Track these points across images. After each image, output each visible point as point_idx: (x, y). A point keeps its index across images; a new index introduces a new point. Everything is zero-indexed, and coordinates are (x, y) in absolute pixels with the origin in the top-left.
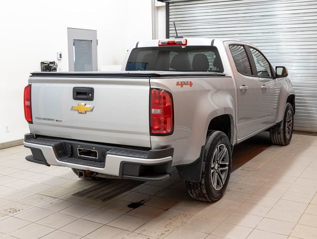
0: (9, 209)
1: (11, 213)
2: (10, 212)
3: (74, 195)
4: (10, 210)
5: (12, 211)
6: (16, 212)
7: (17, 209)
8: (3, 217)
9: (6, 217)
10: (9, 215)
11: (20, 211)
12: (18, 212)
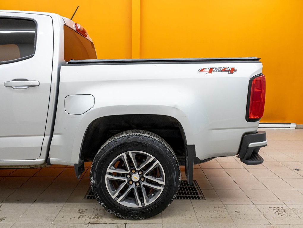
0: (285, 215)
1: (284, 208)
2: (285, 211)
3: (203, 198)
4: (284, 213)
5: (282, 211)
6: (278, 208)
7: (275, 211)
8: (295, 208)
9: (291, 207)
10: (287, 208)
11: (273, 207)
12: (276, 206)
